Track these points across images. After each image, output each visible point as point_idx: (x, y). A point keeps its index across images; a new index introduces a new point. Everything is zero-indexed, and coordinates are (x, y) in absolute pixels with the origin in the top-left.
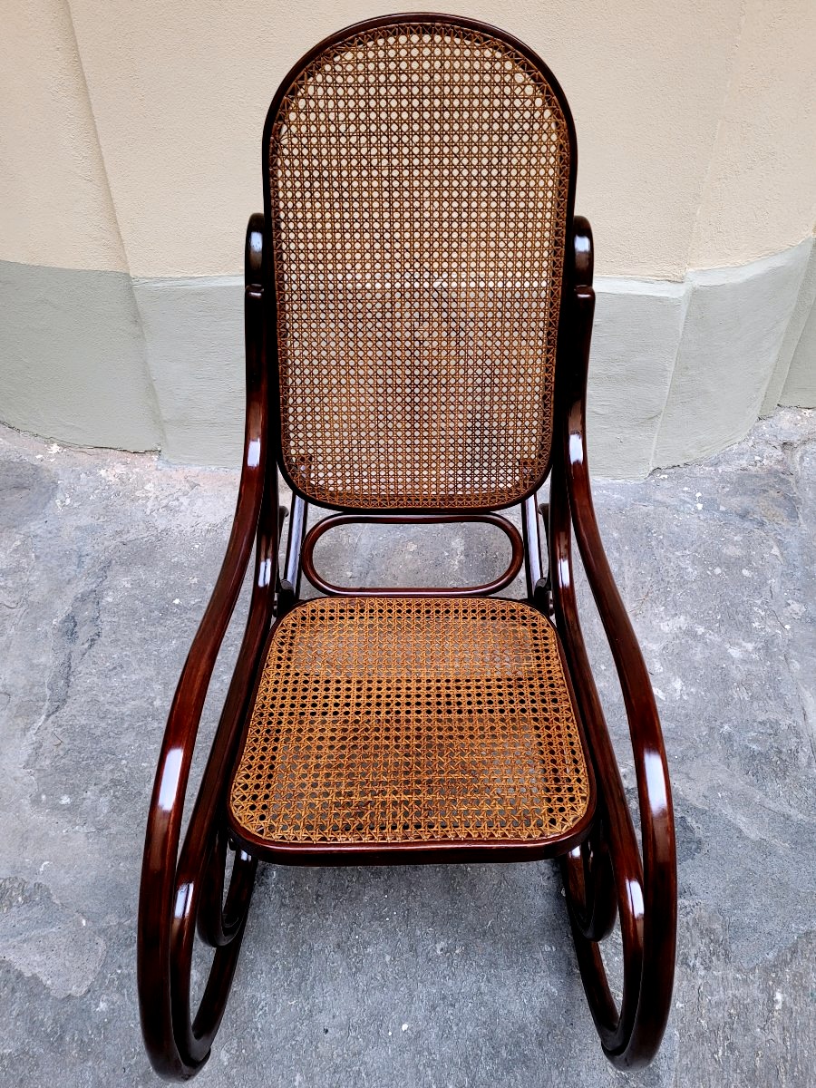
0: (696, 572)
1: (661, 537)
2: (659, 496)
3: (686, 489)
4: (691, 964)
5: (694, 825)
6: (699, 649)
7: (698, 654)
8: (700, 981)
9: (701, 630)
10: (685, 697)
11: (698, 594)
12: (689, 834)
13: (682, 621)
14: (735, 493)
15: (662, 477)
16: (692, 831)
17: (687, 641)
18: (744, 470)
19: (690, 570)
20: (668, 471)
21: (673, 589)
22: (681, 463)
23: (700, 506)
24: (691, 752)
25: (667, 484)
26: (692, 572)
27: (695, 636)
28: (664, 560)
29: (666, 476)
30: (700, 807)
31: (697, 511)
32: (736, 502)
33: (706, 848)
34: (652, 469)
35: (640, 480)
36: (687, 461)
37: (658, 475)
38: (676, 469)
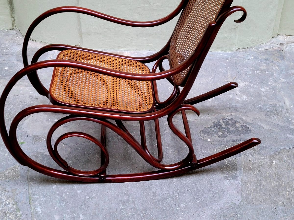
0: (251, 72)
1: (240, 65)
2: (239, 55)
3: (248, 54)
4: (247, 155)
5: (249, 126)
6: (251, 89)
7: (251, 90)
8: (250, 159)
9: (252, 85)
10: (247, 99)
11: (252, 77)
12: (247, 129)
13: (246, 83)
14: (264, 55)
15: (240, 51)
16: (248, 128)
17: (248, 87)
18: (267, 49)
19: (249, 72)
20: (242, 50)
21: (244, 76)
22: (246, 47)
23: (253, 58)
24: (249, 111)
25: (242, 53)
26: (250, 72)
27: (250, 86)
28: (241, 70)
29: (242, 51)
30: (251, 123)
31: (251, 59)
32: (264, 57)
33: (252, 131)
34: (237, 48)
35: (233, 51)
36: (248, 47)
37: (239, 50)
38: (245, 49)
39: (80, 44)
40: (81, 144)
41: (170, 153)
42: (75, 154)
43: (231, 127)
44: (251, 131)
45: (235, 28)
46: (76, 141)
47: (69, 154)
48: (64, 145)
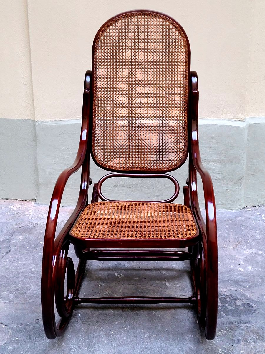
0: (260, 237)
1: (247, 227)
2: (246, 215)
3: (258, 213)
4: (248, 341)
5: (253, 305)
6: (260, 258)
7: (259, 259)
8: (252, 346)
9: (261, 252)
10: (253, 271)
11: (261, 243)
12: (251, 308)
13: (254, 250)
15: (248, 210)
16: (252, 307)
17: (255, 256)
19: (258, 236)
20: (250, 208)
21: (251, 242)
22: (256, 205)
23: (264, 219)
24: (254, 285)
25: (250, 212)
26: (259, 237)
27: (258, 254)
28: (247, 234)
29: (250, 210)
30: (256, 300)
31: (262, 220)
33: (258, 311)
34: (244, 206)
35: (239, 210)
36: (258, 204)
37: (246, 209)
38: (255, 207)
39: (35, 199)
40: (27, 325)
41: (145, 338)
42: (17, 338)
43: (229, 305)
44: (255, 310)
45: (240, 180)
46: (21, 321)
47: (9, 338)
48: (3, 326)
